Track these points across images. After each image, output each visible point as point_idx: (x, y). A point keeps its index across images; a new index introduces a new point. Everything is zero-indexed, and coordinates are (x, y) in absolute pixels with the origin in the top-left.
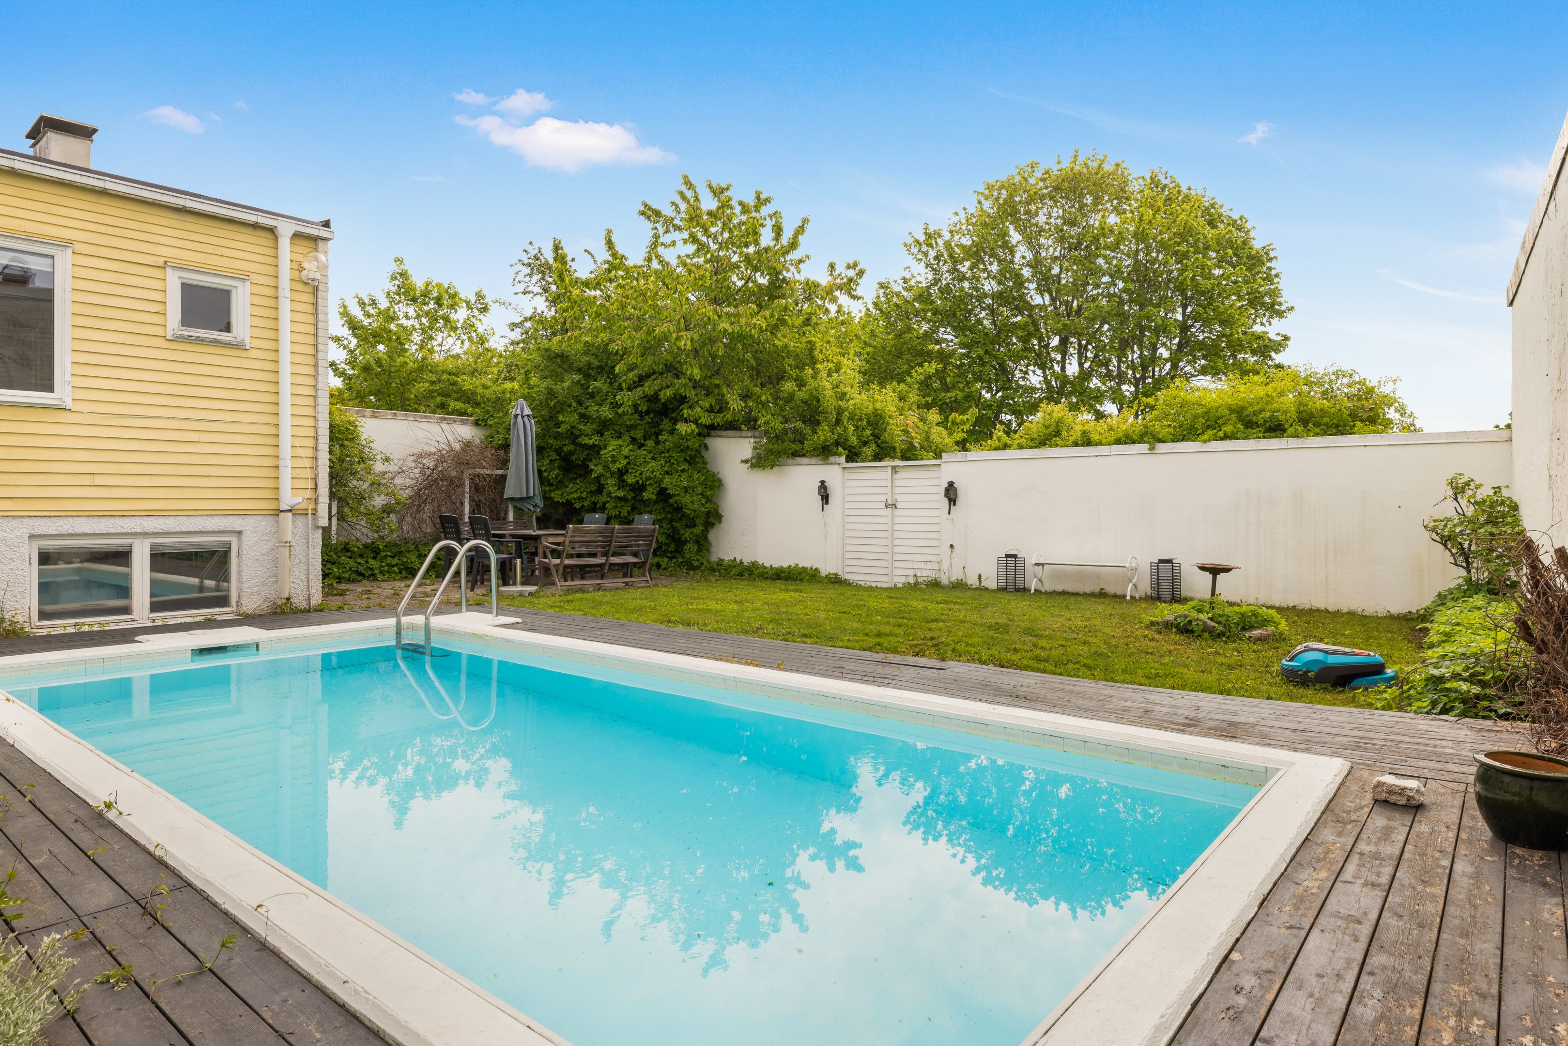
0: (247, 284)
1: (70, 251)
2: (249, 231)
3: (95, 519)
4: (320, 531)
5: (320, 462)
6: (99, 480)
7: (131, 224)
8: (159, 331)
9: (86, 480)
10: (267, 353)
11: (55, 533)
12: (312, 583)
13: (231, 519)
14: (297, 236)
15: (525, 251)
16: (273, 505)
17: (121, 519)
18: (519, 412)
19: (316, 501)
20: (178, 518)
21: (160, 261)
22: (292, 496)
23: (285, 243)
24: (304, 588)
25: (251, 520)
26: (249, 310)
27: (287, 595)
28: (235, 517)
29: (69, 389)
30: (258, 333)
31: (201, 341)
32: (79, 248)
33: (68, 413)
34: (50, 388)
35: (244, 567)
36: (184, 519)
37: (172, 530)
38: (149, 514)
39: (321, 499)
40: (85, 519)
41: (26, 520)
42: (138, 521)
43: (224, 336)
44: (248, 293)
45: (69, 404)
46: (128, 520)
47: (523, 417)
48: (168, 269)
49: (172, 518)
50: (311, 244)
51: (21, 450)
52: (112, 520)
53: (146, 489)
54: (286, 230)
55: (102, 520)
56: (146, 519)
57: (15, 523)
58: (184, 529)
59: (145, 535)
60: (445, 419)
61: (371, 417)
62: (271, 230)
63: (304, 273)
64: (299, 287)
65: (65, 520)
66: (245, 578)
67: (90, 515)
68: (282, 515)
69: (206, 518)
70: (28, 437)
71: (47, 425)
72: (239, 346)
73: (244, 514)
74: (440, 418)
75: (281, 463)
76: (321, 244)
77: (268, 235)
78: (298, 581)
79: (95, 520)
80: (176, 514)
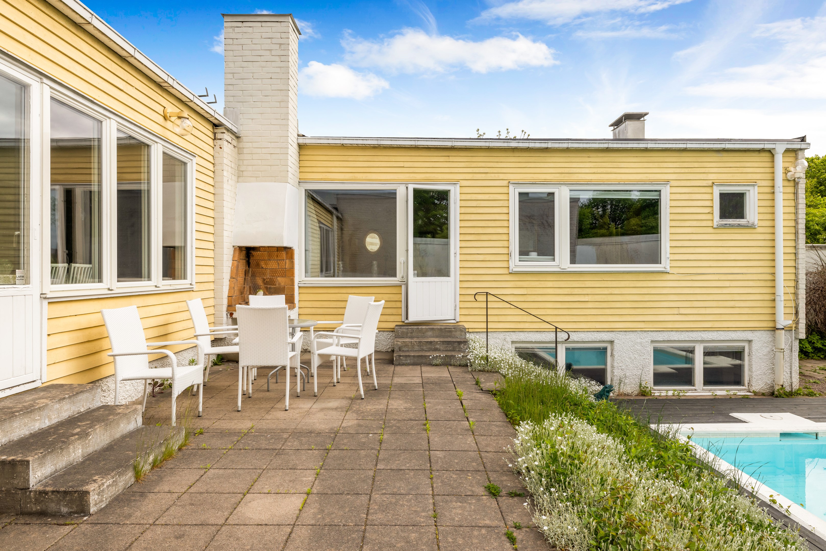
0: (756, 187)
1: (668, 186)
2: (756, 154)
3: (680, 333)
4: (799, 342)
5: (800, 297)
6: (682, 311)
7: (696, 165)
8: (709, 223)
9: (675, 311)
10: (767, 228)
11: (662, 340)
12: (793, 376)
13: (746, 333)
14: (786, 151)
16: (771, 324)
17: (691, 333)
19: (797, 323)
20: (719, 332)
21: (710, 183)
22: (783, 319)
23: (779, 158)
24: (788, 378)
25: (758, 334)
26: (757, 203)
27: (779, 383)
28: (749, 332)
29: (668, 261)
30: (762, 217)
31: (732, 226)
32: (673, 183)
33: (668, 275)
34: (660, 262)
35: (753, 363)
36: (722, 333)
37: (716, 339)
38: (705, 330)
39: (800, 321)
40: (675, 332)
41: (650, 333)
42: (700, 334)
43: (741, 221)
44: (756, 192)
45: (668, 270)
46: (694, 333)
48: (715, 187)
49: (716, 332)
50: (793, 154)
51: (648, 296)
52: (687, 333)
53: (703, 316)
54: (779, 149)
55: (683, 333)
56: (703, 332)
57: (645, 334)
58: (722, 339)
59: (702, 341)
62: (771, 151)
63: (789, 174)
64: (787, 183)
65: (666, 333)
66: (754, 369)
67: (678, 330)
68: (777, 332)
69: (733, 332)
70: (651, 289)
71: (659, 282)
72: (752, 227)
73: (753, 330)
75: (777, 299)
76: (800, 153)
77: (768, 154)
78: (785, 374)
80: (718, 330)
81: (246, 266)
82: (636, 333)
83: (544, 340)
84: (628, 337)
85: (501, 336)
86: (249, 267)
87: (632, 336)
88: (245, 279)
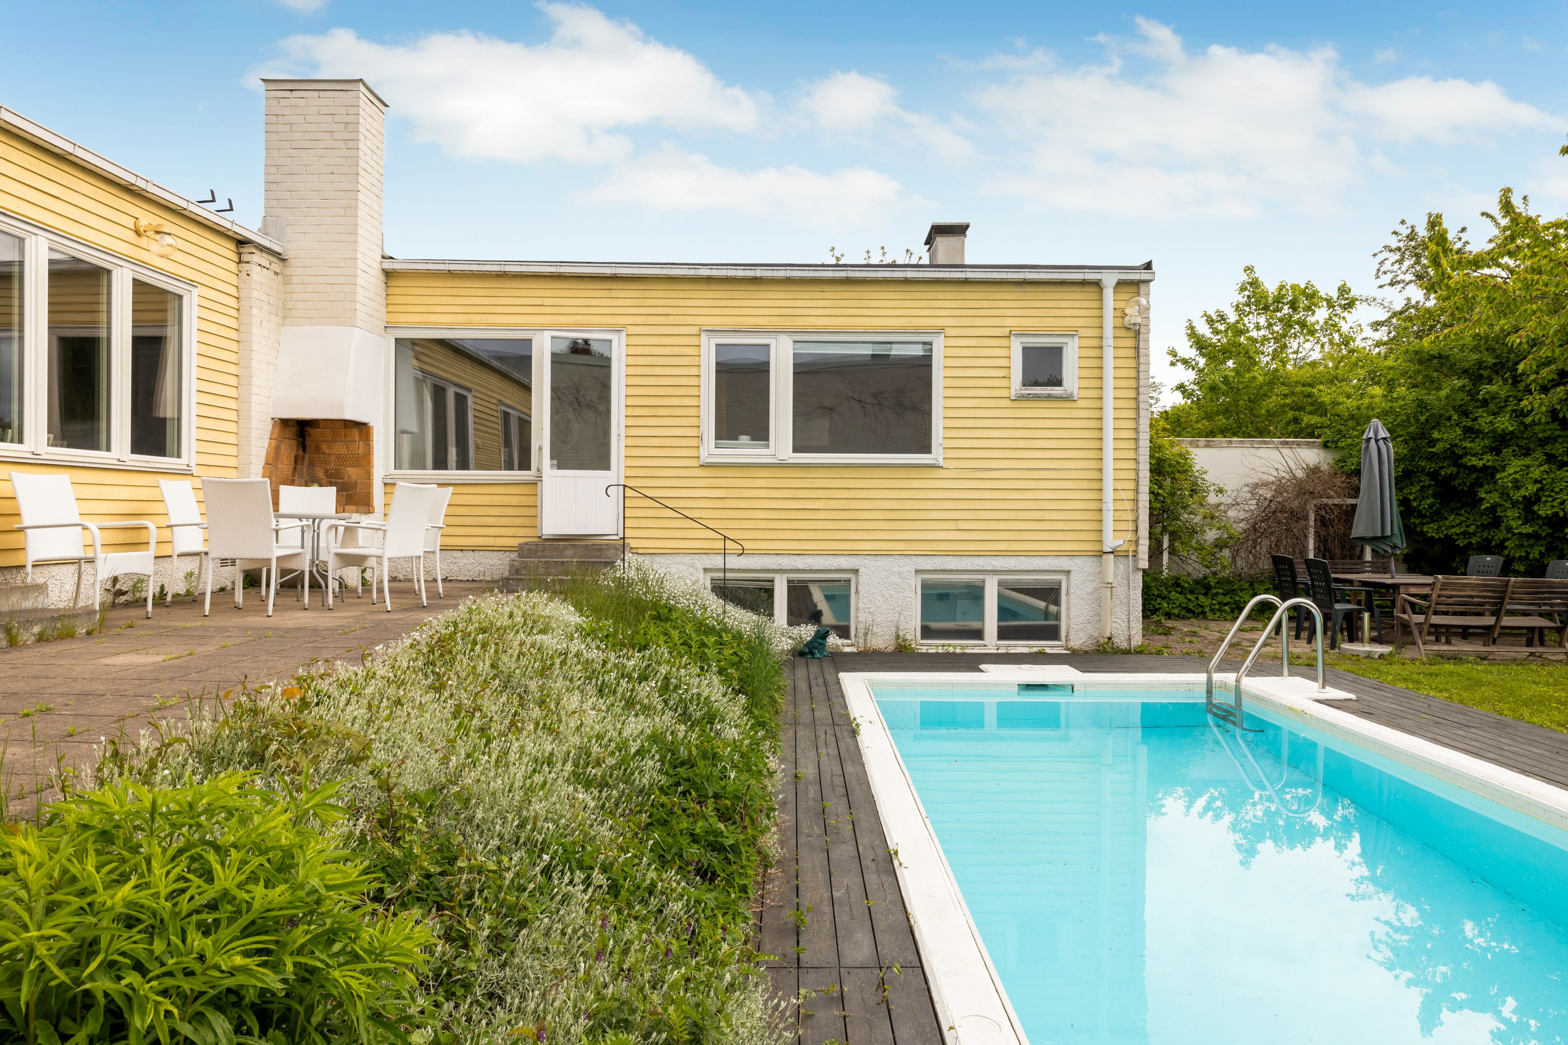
0: (1076, 338)
1: (942, 336)
2: (1078, 288)
4: (1141, 573)
5: (1140, 505)
6: (963, 525)
7: (986, 304)
8: (1005, 393)
9: (952, 525)
10: (1093, 401)
11: (932, 569)
12: (1132, 624)
13: (1061, 559)
14: (1120, 284)
15: (1395, 233)
16: (1096, 547)
17: (977, 558)
18: (1371, 435)
19: (1137, 542)
20: (1019, 558)
21: (1006, 331)
22: (1114, 538)
23: (1109, 293)
24: (1125, 628)
25: (1079, 561)
26: (1077, 363)
27: (1108, 635)
28: (1065, 558)
29: (941, 449)
30: (1085, 384)
31: (1037, 397)
32: (950, 332)
33: (941, 470)
34: (929, 451)
35: (1072, 605)
36: (1023, 559)
38: (997, 554)
39: (1141, 541)
40: (951, 557)
41: (913, 558)
42: (989, 560)
43: (1055, 391)
44: (1077, 346)
45: (941, 462)
46: (981, 559)
47: (1377, 441)
48: (1013, 338)
49: (1014, 558)
50: (1133, 289)
51: (910, 501)
52: (970, 559)
53: (994, 533)
54: (1109, 280)
55: (964, 559)
56: (995, 558)
57: (906, 559)
58: (1024, 568)
59: (995, 572)
60: (1287, 443)
61: (1205, 446)
62: (1097, 284)
63: (1127, 319)
64: (1123, 333)
65: (938, 558)
66: (1072, 615)
67: (955, 554)
68: (1105, 556)
69: (1040, 558)
70: (915, 491)
71: (926, 481)
72: (1068, 398)
73: (1071, 555)
74: (1282, 443)
75: (1104, 507)
76: (1143, 287)
77: (1095, 289)
78: (1120, 621)
79: (958, 558)
80: (1017, 554)
81: (298, 450)
82: (891, 558)
83: (752, 567)
84: (880, 564)
85: (687, 560)
86: (304, 451)
87: (886, 562)
88: (295, 468)
